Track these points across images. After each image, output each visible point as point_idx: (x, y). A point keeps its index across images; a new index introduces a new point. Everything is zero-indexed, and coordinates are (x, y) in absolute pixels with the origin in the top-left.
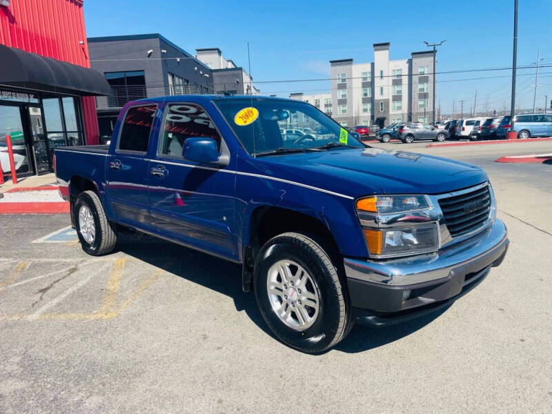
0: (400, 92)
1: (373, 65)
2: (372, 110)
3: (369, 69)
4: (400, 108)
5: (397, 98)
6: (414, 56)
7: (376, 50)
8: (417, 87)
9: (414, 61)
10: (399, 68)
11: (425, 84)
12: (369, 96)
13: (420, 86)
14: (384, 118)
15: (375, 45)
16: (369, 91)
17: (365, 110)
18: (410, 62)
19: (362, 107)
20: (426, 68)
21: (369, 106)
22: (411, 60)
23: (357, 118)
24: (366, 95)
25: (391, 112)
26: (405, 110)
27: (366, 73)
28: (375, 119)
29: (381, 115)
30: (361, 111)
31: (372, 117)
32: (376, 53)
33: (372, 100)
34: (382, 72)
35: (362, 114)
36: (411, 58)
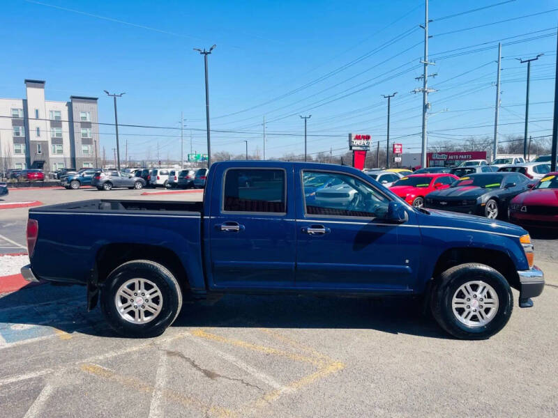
0: (61, 135)
1: (25, 102)
2: (28, 151)
3: (20, 105)
4: (61, 152)
5: (58, 141)
6: (74, 99)
7: (27, 86)
8: (80, 132)
9: (74, 104)
10: (58, 110)
11: (88, 129)
12: (22, 135)
13: (83, 131)
14: (44, 162)
15: (27, 81)
16: (21, 129)
17: (18, 151)
18: (70, 105)
19: (13, 147)
20: (88, 114)
21: (22, 147)
22: (71, 103)
23: (8, 160)
24: (18, 134)
25: (51, 155)
26: (67, 154)
27: (17, 110)
28: (32, 163)
29: (39, 158)
30: (12, 152)
31: (28, 160)
32: (28, 89)
33: (26, 140)
34: (37, 111)
35: (14, 156)
36: (70, 101)
